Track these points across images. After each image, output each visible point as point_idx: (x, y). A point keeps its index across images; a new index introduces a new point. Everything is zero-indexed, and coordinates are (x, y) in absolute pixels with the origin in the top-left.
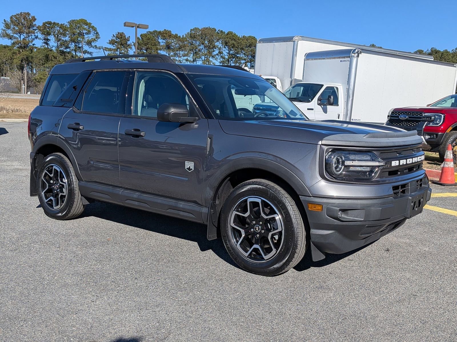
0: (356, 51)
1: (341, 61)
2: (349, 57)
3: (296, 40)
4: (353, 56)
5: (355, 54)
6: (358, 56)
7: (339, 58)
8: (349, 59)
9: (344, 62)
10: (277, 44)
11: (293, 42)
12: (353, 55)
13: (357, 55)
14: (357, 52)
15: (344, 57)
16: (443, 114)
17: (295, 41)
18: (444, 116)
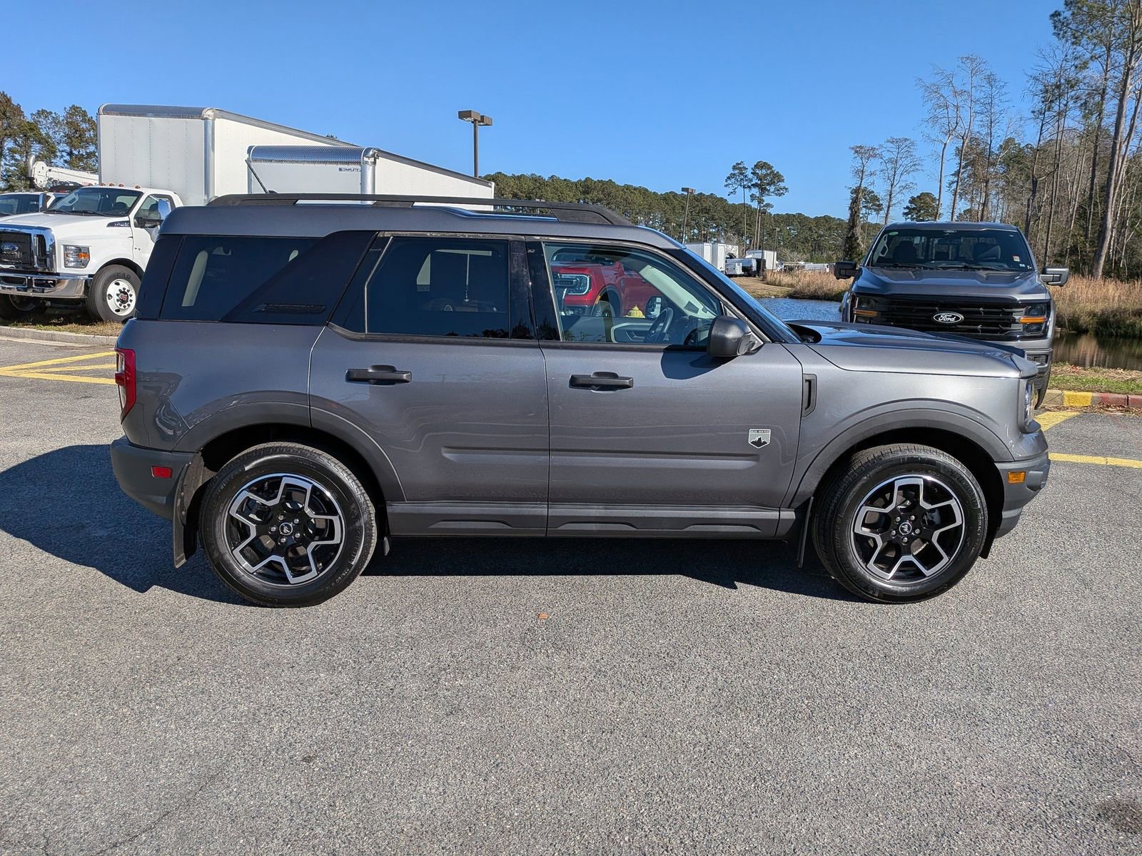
0: (371, 153)
1: (340, 169)
2: (359, 163)
3: (209, 116)
4: (367, 162)
5: (369, 158)
6: (375, 163)
7: (337, 163)
8: (358, 167)
9: (347, 172)
10: (158, 121)
11: (202, 119)
12: (366, 159)
13: (372, 160)
14: (373, 156)
15: (348, 163)
16: (587, 275)
17: (207, 119)
18: (590, 279)
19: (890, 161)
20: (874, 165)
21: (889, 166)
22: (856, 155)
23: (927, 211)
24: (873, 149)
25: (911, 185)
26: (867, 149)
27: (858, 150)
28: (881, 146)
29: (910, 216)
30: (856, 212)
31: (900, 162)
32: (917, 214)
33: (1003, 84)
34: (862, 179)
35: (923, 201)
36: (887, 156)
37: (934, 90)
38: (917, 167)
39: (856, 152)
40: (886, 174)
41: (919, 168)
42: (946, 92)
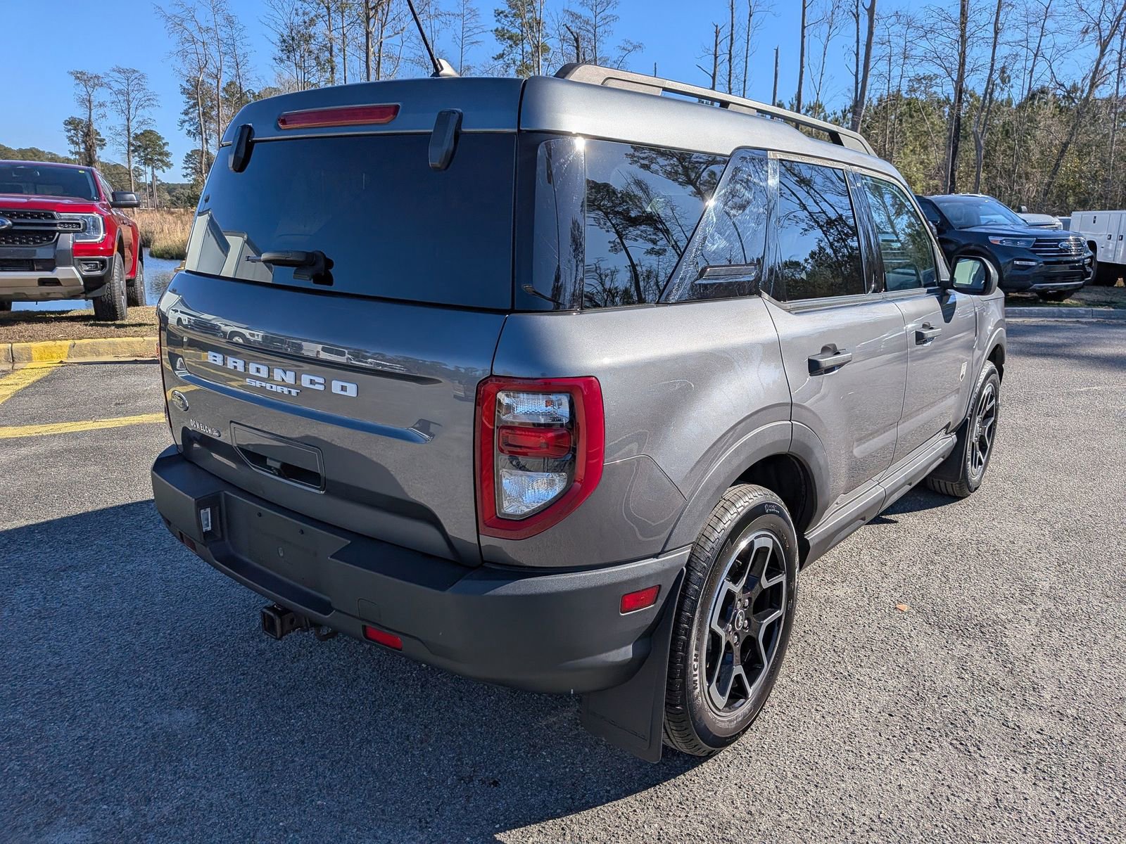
19: (120, 92)
20: (100, 95)
21: (121, 98)
22: (78, 81)
23: (154, 149)
24: (97, 77)
25: (149, 121)
26: (89, 76)
27: (80, 77)
28: (107, 75)
29: (136, 153)
30: (91, 146)
31: (132, 95)
32: (144, 151)
33: (241, 27)
34: (90, 109)
35: (147, 139)
36: (116, 86)
37: (178, 23)
38: (152, 102)
39: (77, 78)
40: (119, 107)
41: (155, 103)
42: (191, 26)
